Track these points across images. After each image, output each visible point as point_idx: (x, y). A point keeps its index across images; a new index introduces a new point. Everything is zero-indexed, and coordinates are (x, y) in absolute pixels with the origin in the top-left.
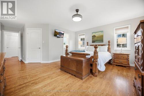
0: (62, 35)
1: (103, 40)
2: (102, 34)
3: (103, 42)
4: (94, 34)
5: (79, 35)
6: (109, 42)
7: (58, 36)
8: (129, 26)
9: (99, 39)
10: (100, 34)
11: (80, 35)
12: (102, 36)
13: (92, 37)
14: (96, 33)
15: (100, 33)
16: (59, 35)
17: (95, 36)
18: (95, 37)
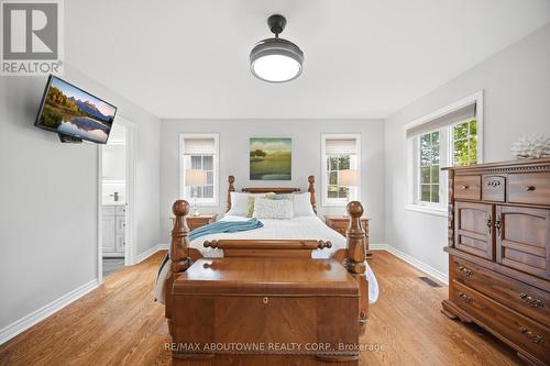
0: (98, 127)
1: (290, 173)
2: (288, 151)
3: (290, 179)
4: (257, 146)
5: (182, 136)
6: (311, 179)
7: (68, 126)
8: (358, 137)
9: (277, 165)
10: (283, 148)
11: (186, 140)
12: (287, 158)
13: (252, 154)
14: (268, 144)
15: (281, 144)
16: (81, 125)
17: (264, 155)
18: (261, 157)
